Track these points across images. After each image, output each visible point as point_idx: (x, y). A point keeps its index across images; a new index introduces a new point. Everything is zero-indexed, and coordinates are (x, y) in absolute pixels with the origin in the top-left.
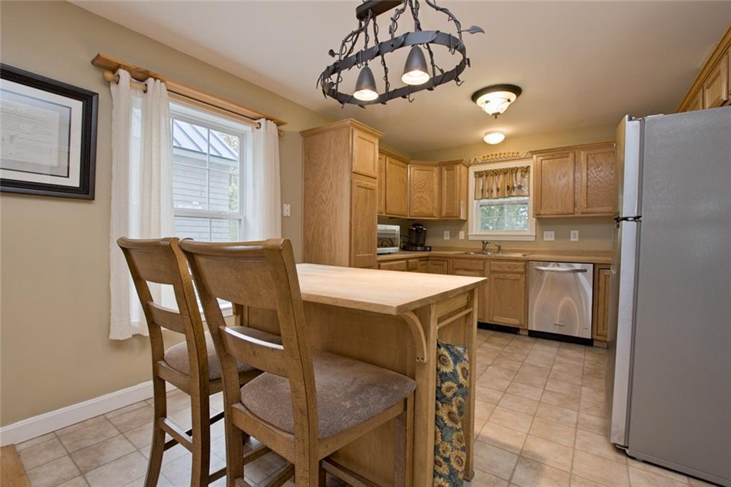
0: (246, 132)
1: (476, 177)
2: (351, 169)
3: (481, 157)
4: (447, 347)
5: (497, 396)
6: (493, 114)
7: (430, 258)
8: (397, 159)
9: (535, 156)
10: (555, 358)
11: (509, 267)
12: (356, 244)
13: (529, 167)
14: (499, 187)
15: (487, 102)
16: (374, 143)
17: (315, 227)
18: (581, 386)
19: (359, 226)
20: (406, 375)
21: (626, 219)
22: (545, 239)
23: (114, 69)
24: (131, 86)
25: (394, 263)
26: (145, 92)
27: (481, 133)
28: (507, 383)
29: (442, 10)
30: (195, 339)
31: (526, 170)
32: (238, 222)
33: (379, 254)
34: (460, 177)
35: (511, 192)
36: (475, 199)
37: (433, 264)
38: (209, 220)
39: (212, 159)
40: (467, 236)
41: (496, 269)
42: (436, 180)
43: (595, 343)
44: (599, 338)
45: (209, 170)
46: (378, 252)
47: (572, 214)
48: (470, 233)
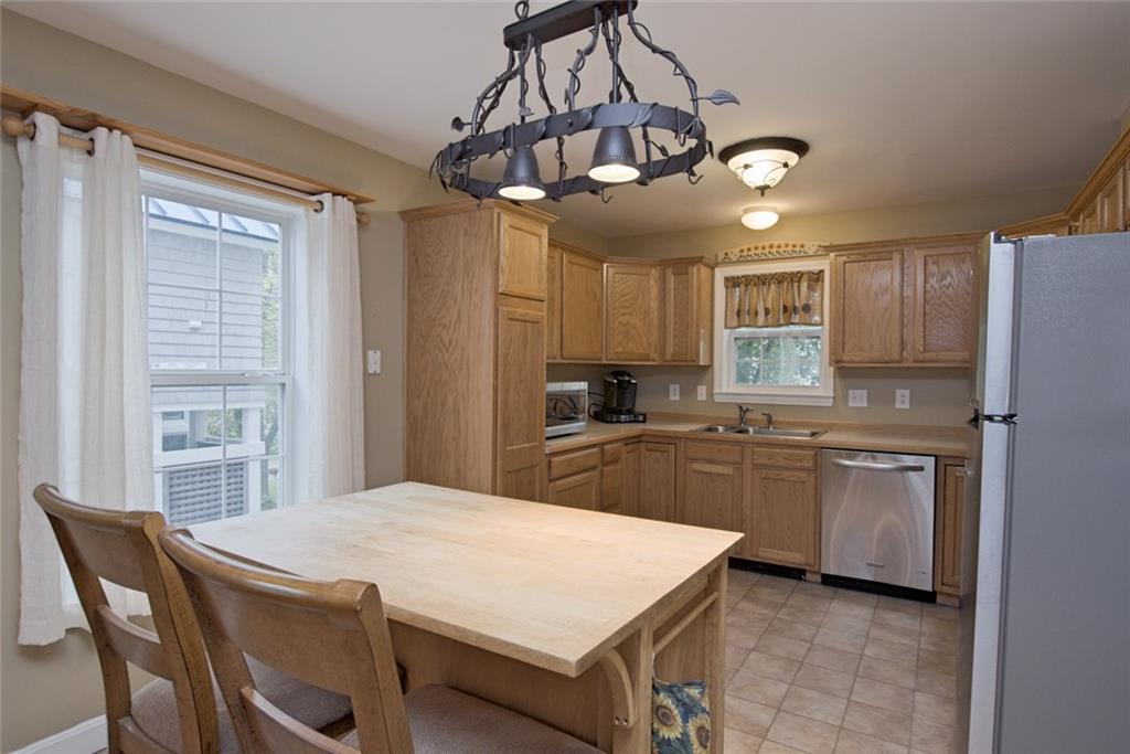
0: (294, 216)
1: (727, 287)
2: (497, 288)
3: (737, 251)
4: (670, 690)
5: (765, 717)
6: (757, 188)
7: (643, 439)
8: (584, 256)
9: (832, 255)
10: (868, 631)
11: (786, 458)
12: (506, 427)
13: (822, 271)
14: (769, 306)
15: (746, 167)
16: (540, 236)
17: (428, 393)
18: (915, 690)
19: (512, 391)
20: (595, 745)
21: (990, 418)
22: (851, 404)
23: (25, 111)
24: (59, 143)
25: (578, 454)
26: (90, 153)
27: (737, 210)
28: (784, 688)
29: (663, 53)
30: (194, 697)
31: (817, 277)
32: (279, 388)
33: (548, 438)
34: (699, 289)
35: (790, 318)
36: (726, 327)
37: (648, 450)
38: (221, 388)
39: (228, 238)
40: (711, 394)
41: (763, 461)
42: (654, 292)
43: (939, 599)
44: (946, 589)
45: (221, 292)
46: (548, 435)
47: (898, 362)
48: (716, 390)
